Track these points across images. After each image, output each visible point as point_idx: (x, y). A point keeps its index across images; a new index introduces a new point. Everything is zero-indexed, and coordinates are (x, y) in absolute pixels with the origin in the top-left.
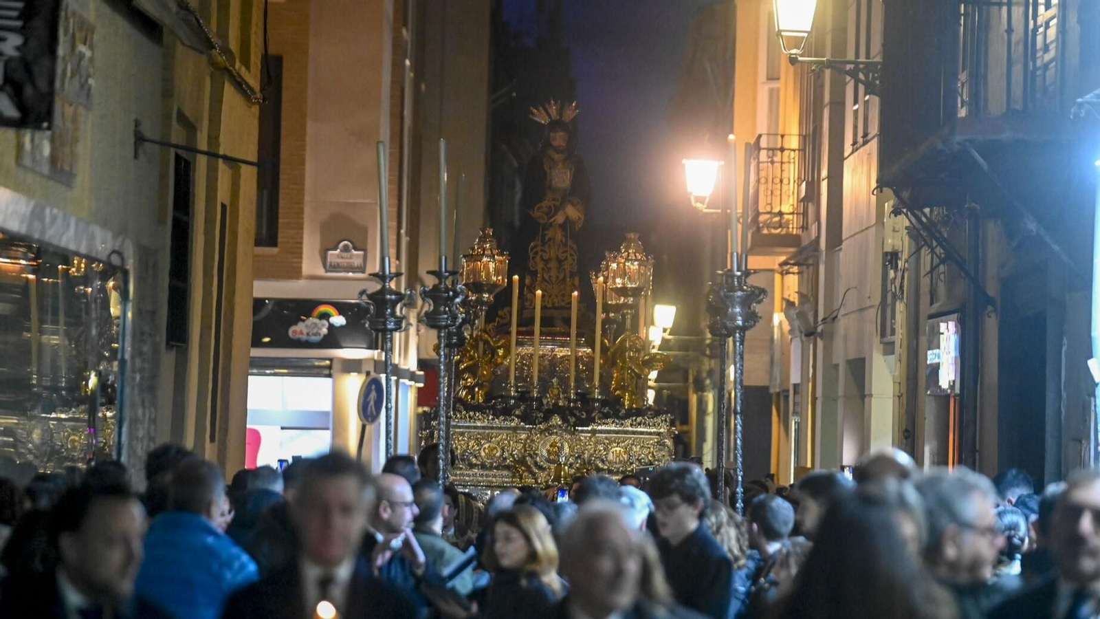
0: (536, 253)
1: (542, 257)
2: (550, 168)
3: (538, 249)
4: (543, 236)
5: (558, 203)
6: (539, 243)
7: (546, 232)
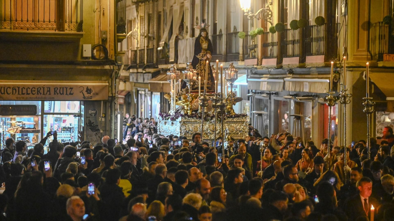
0: (198, 68)
1: (200, 69)
2: (202, 43)
3: (199, 67)
4: (200, 63)
5: (205, 53)
6: (199, 65)
7: (201, 62)
